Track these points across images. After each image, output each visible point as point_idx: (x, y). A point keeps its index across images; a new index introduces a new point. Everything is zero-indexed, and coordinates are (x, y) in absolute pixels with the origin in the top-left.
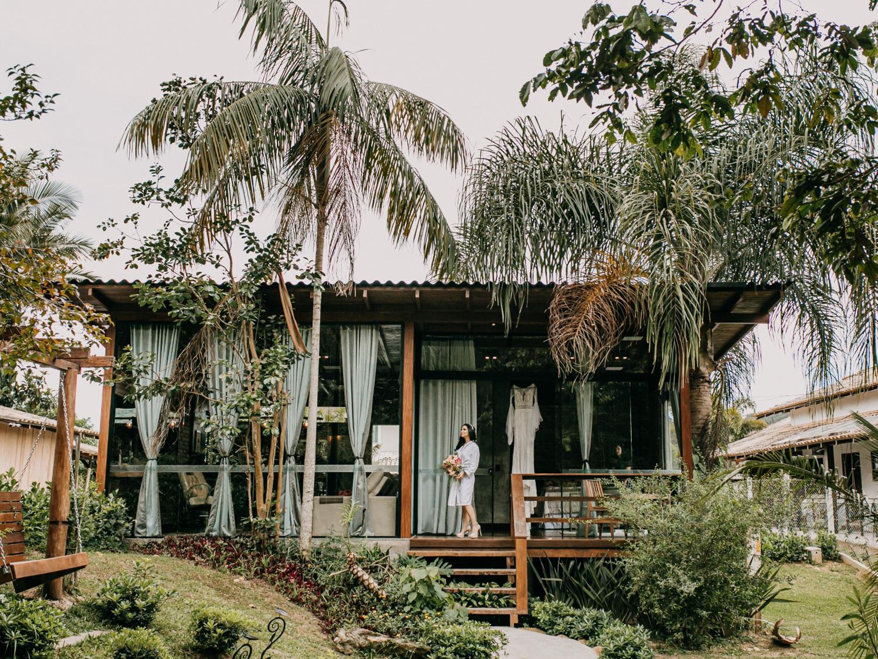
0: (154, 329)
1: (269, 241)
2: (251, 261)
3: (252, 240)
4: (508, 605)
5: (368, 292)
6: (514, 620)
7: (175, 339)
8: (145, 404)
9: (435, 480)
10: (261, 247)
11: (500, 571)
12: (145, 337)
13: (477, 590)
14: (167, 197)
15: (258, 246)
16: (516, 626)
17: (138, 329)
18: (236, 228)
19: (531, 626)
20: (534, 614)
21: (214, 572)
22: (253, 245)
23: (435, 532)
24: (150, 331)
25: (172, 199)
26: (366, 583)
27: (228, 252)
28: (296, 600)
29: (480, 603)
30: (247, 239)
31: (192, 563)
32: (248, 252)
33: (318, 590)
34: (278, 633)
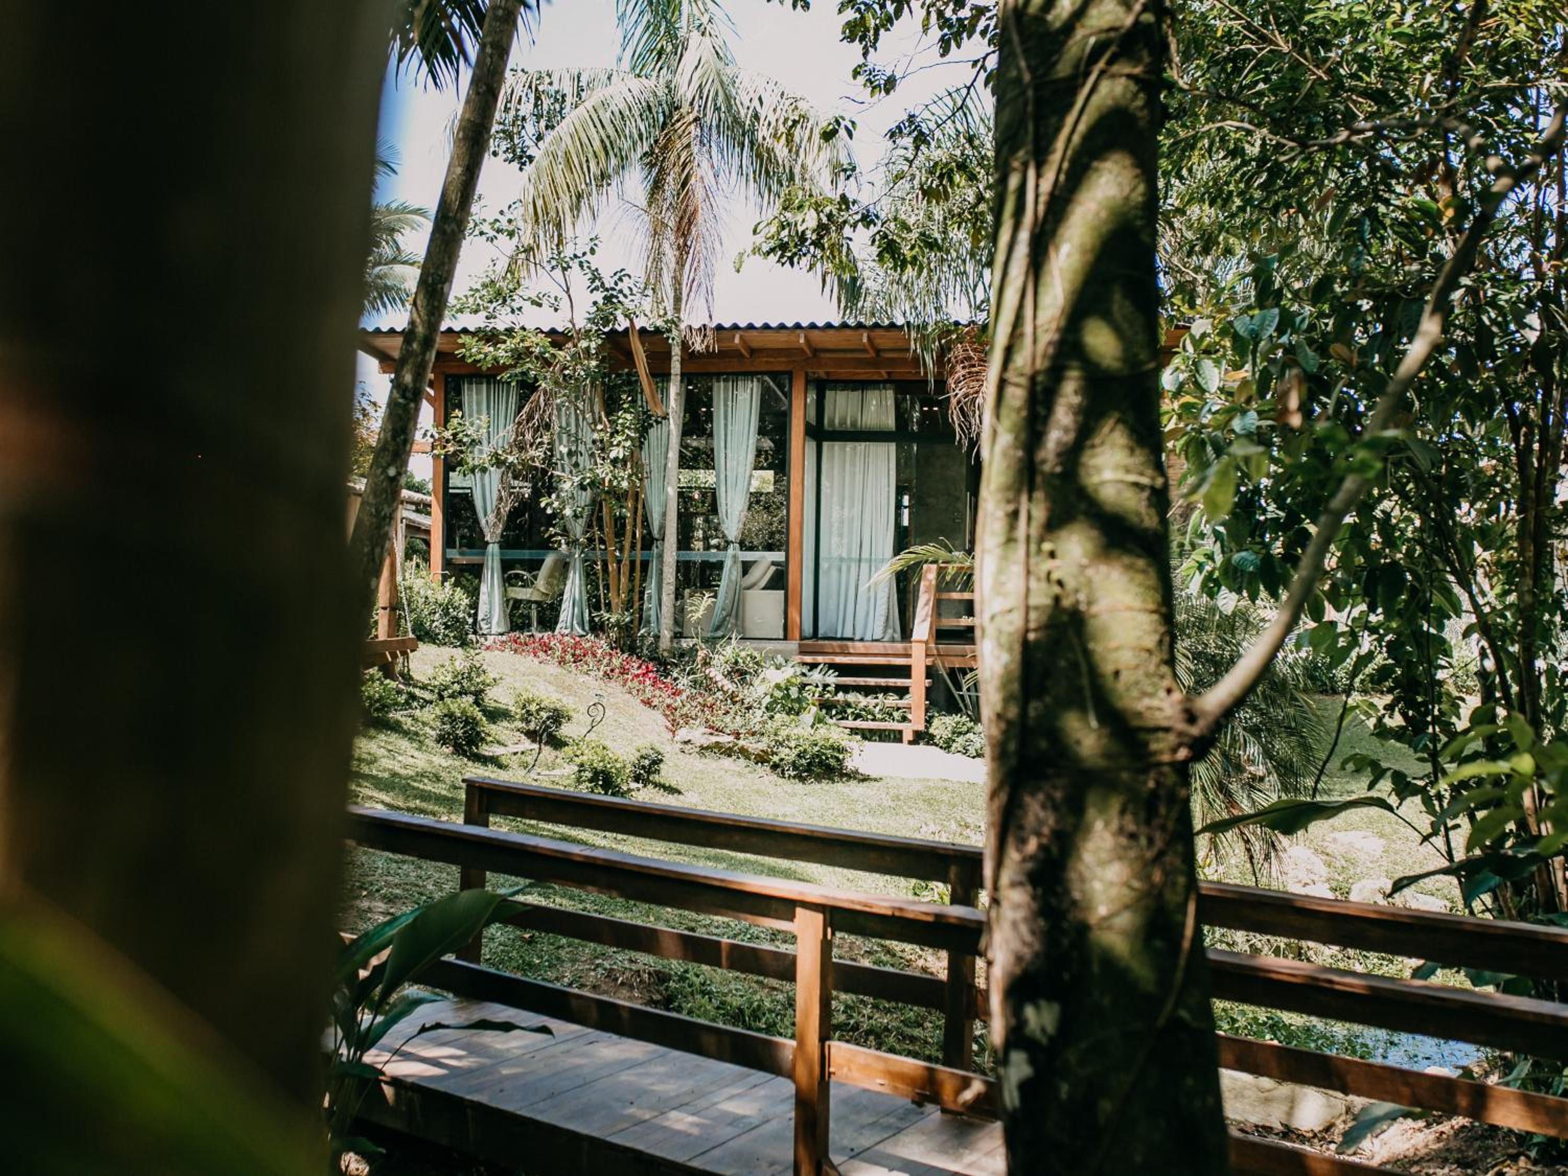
0: (488, 384)
1: (616, 278)
2: (595, 303)
3: (595, 276)
4: (904, 719)
5: (741, 337)
6: (908, 736)
7: (513, 399)
8: (482, 479)
9: (840, 570)
10: (607, 286)
11: (900, 682)
12: (479, 392)
13: (869, 701)
14: (493, 229)
15: (603, 284)
16: (910, 743)
17: (470, 383)
18: (575, 265)
19: (928, 743)
20: (931, 731)
21: (559, 670)
22: (597, 283)
23: (839, 636)
24: (484, 386)
25: (499, 231)
26: (720, 685)
27: (568, 291)
28: (647, 703)
29: (870, 717)
30: (590, 275)
31: (536, 661)
32: (592, 291)
33: (674, 694)
34: (598, 719)
